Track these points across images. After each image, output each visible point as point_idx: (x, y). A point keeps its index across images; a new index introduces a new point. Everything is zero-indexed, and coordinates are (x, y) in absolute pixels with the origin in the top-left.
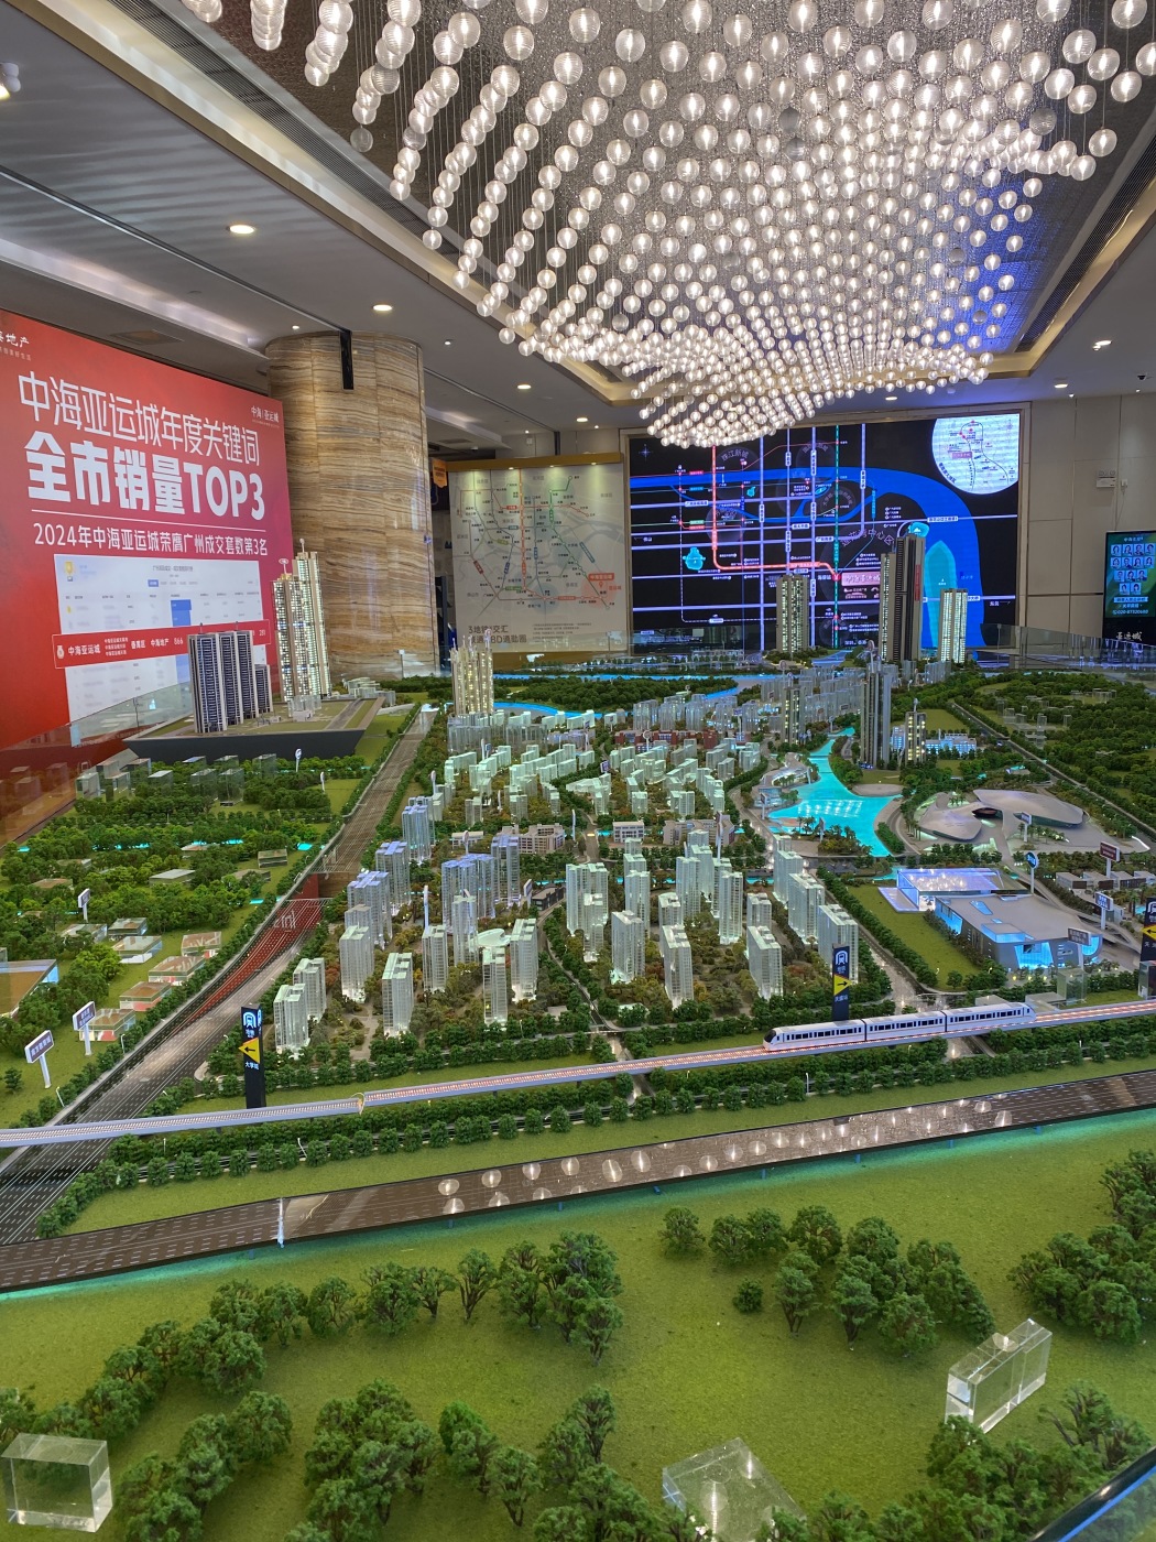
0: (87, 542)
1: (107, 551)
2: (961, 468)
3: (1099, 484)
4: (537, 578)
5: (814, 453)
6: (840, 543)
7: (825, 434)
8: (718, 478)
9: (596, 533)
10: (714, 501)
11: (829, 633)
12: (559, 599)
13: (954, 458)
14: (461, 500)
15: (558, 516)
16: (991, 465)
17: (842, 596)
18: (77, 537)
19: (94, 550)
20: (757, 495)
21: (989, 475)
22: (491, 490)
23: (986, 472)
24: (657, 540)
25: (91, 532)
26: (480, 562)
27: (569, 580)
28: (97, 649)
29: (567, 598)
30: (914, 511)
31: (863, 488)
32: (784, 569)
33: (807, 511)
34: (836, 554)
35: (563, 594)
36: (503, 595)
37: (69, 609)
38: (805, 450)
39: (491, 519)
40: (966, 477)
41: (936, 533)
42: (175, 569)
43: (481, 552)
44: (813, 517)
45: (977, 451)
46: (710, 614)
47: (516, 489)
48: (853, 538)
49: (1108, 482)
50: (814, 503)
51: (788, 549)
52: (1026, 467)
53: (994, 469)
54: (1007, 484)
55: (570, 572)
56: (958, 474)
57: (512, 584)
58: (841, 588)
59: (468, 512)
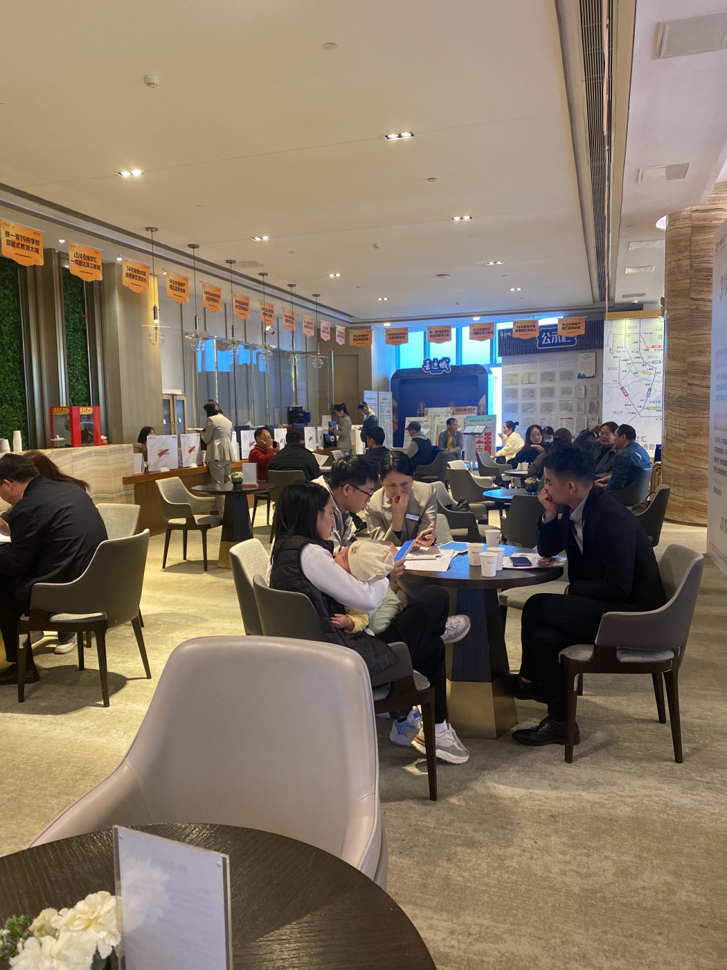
14: (615, 343)
22: (640, 334)
26: (626, 388)
36: (644, 413)
39: (638, 355)
43: (627, 380)
47: (660, 333)
57: (652, 404)
59: (619, 350)
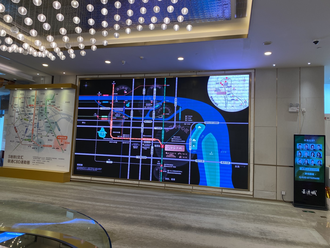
2: (221, 98)
3: (290, 110)
4: (37, 136)
5: (155, 90)
6: (165, 130)
7: (160, 81)
8: (114, 98)
9: (62, 118)
10: (112, 108)
11: (158, 172)
12: (44, 146)
13: (218, 94)
14: (14, 101)
15: (48, 110)
16: (235, 98)
17: (165, 156)
20: (130, 107)
21: (234, 103)
22: (25, 98)
23: (233, 102)
24: (87, 123)
26: (17, 128)
27: (49, 138)
29: (47, 146)
30: (198, 118)
31: (176, 106)
32: (140, 140)
33: (151, 115)
34: (163, 136)
35: (46, 144)
36: (23, 142)
38: (151, 88)
39: (23, 110)
40: (223, 103)
41: (208, 129)
43: (17, 123)
44: (154, 117)
45: (228, 91)
46: (107, 158)
47: (34, 98)
48: (170, 129)
49: (295, 109)
50: (154, 111)
51: (142, 131)
52: (252, 100)
53: (237, 100)
54: (242, 108)
55: (50, 134)
56: (219, 102)
57: (27, 138)
58: (164, 152)
59: (15, 106)
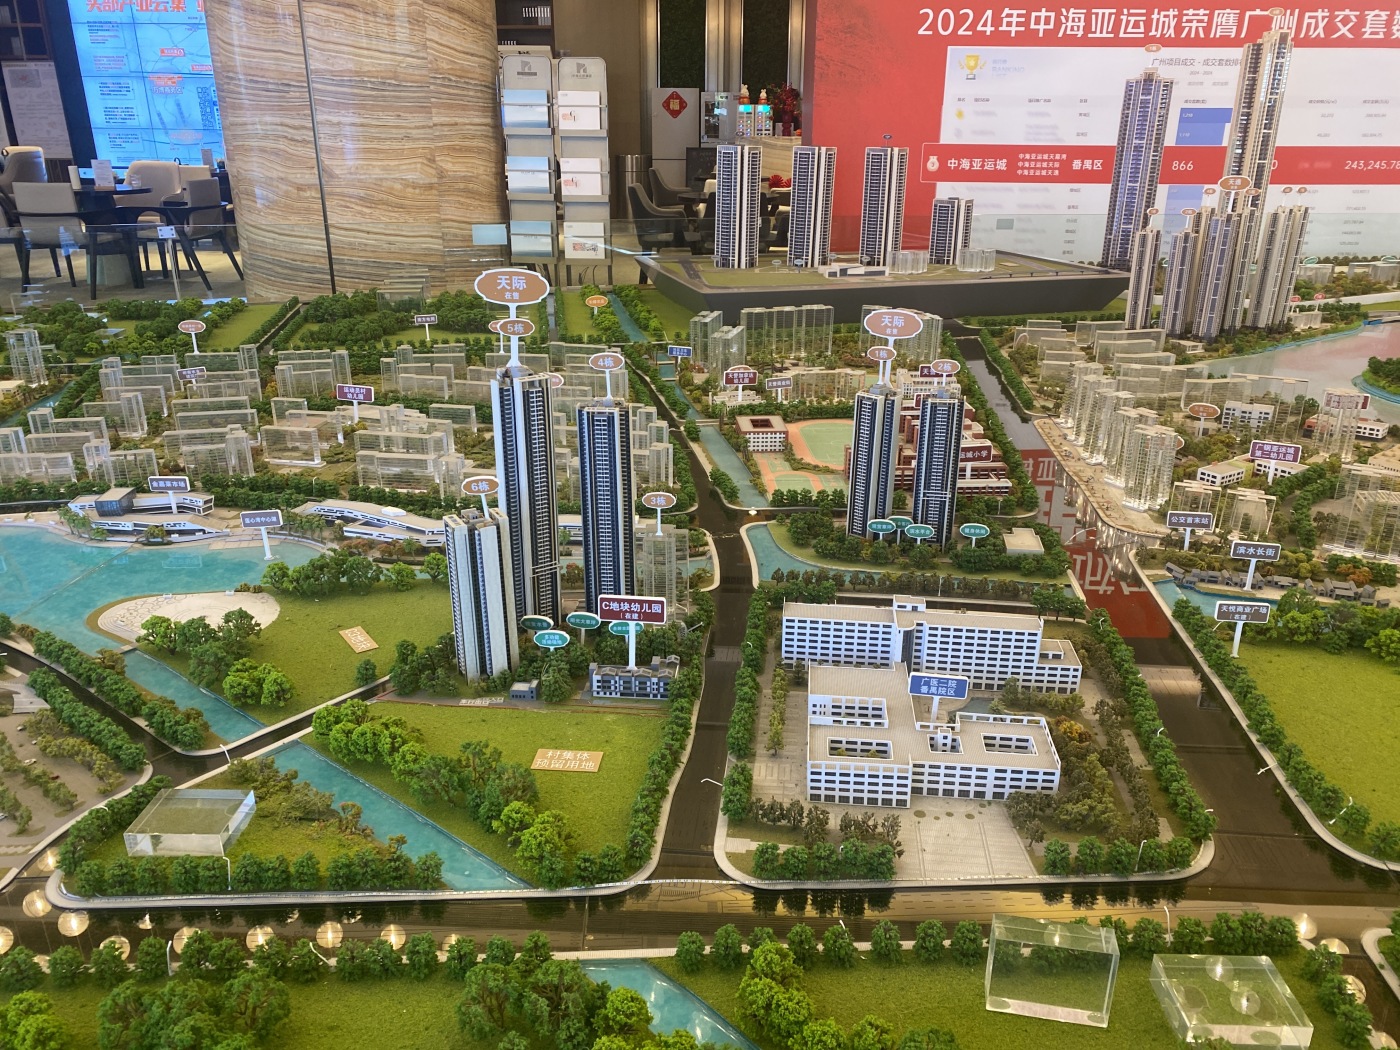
0: (1014, 29)
1: (1051, 39)
18: (997, 21)
19: (1027, 38)
25: (1028, 17)
28: (1002, 165)
37: (960, 114)
42: (1206, 62)
